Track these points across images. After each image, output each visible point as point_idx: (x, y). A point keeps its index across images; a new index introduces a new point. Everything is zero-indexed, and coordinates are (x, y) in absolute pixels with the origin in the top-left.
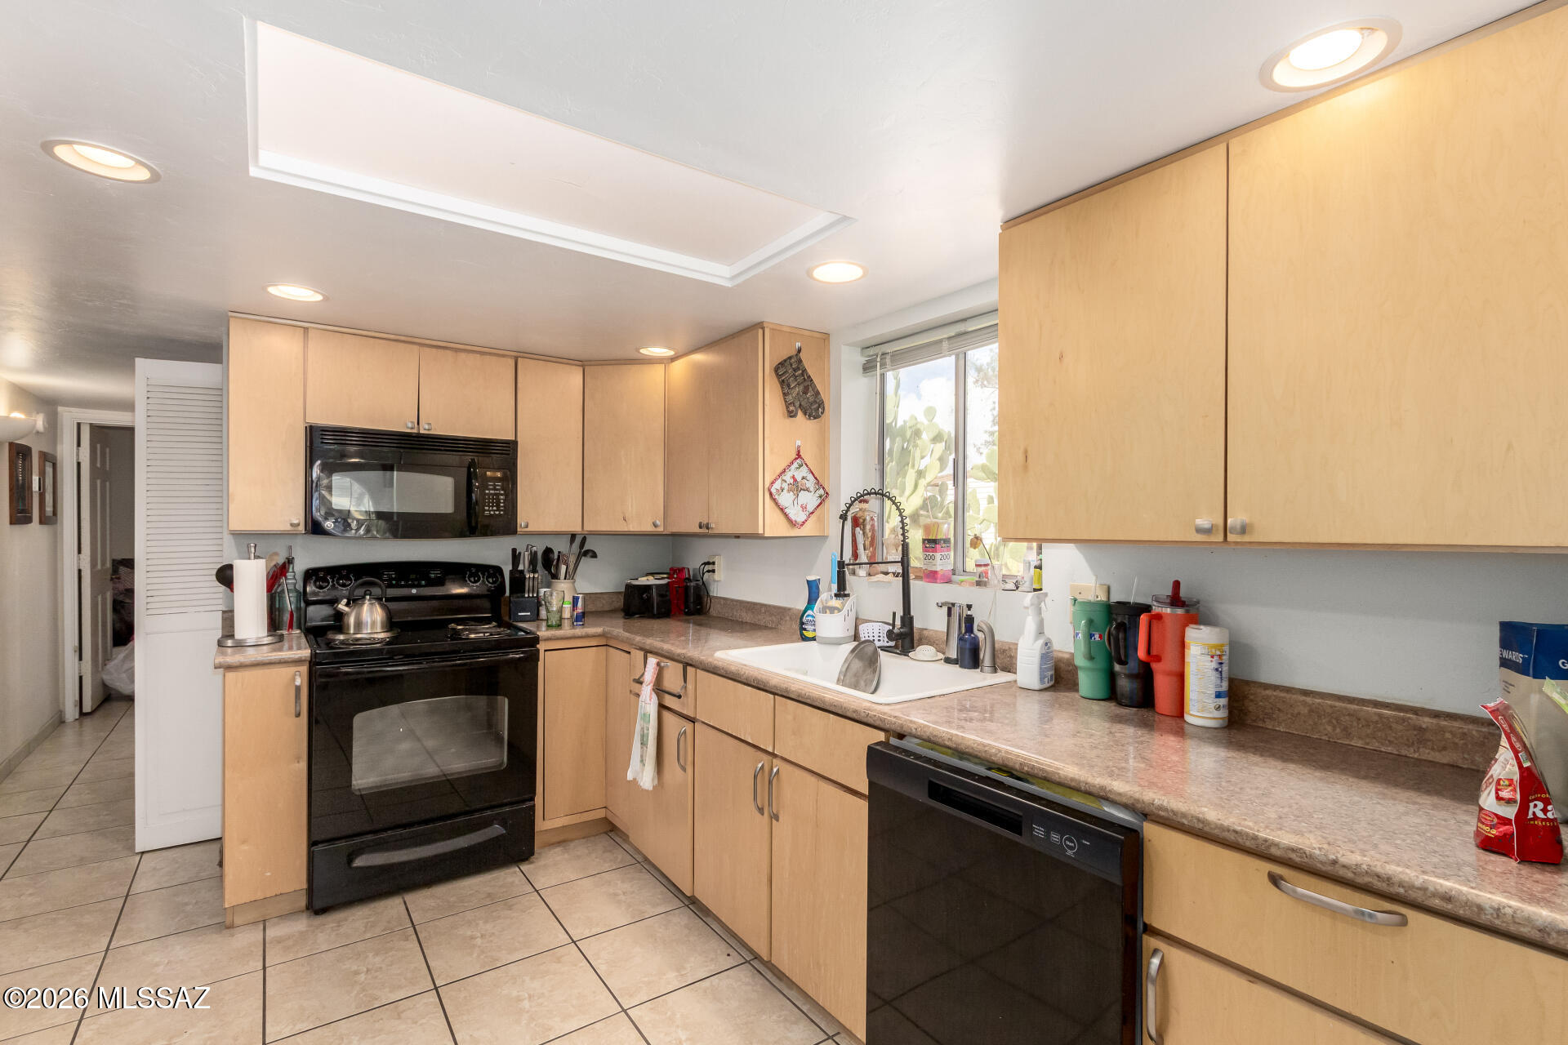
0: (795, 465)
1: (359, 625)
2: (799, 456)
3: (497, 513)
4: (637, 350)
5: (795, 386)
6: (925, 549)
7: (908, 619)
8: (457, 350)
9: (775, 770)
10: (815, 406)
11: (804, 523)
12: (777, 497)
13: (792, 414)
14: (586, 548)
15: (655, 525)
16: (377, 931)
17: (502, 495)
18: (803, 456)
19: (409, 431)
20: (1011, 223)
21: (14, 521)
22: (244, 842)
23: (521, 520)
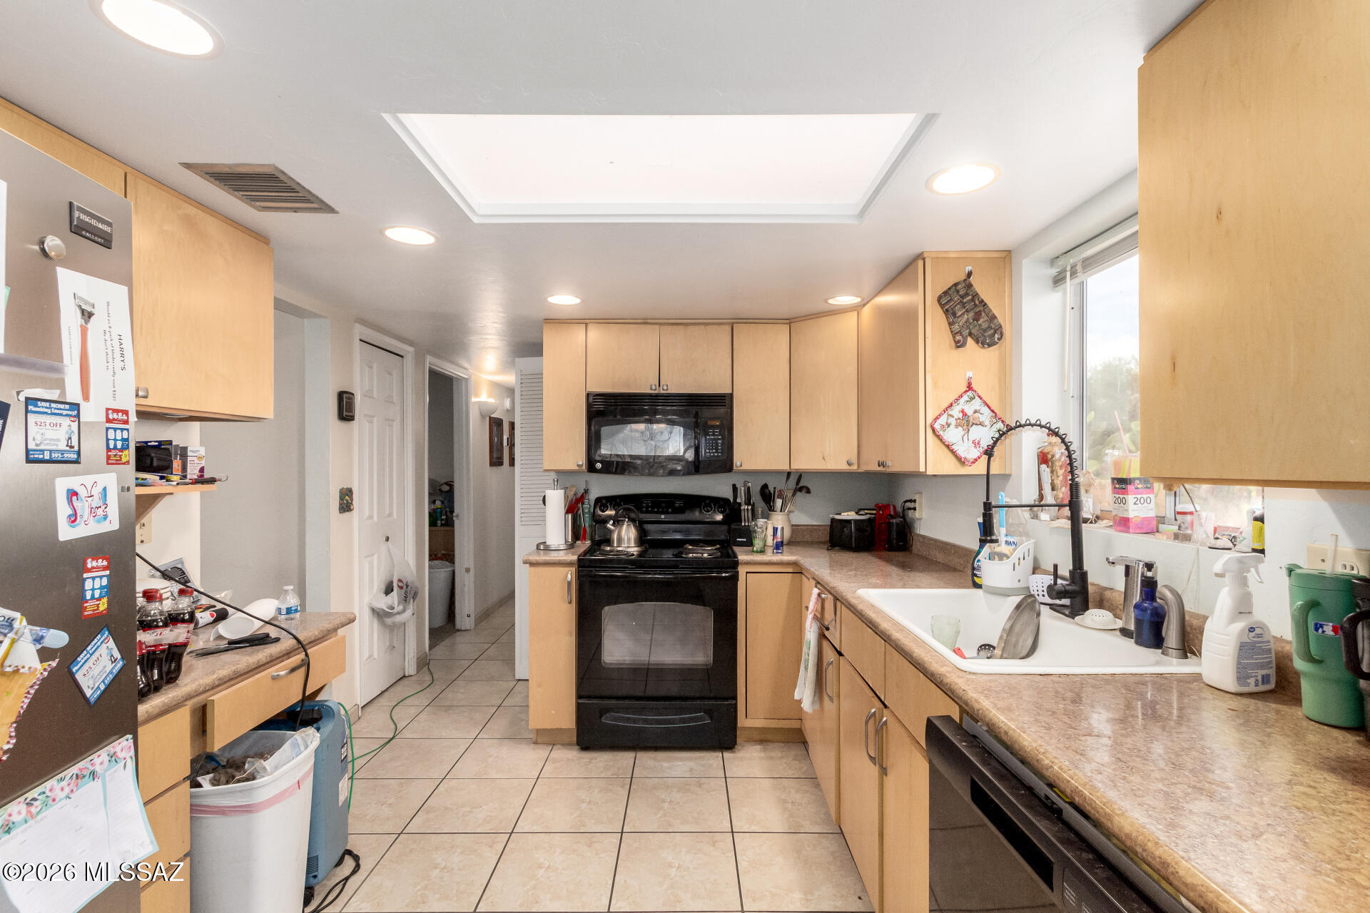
0: (965, 398)
1: (620, 540)
2: (970, 387)
3: (716, 454)
4: (826, 301)
5: (963, 314)
6: (1115, 490)
7: (1079, 574)
8: (686, 324)
9: (885, 719)
10: (991, 332)
11: (976, 460)
12: (941, 433)
13: (959, 345)
14: (801, 485)
15: (849, 464)
16: (609, 774)
17: (720, 439)
18: (975, 388)
19: (652, 392)
20: (1154, 48)
21: (492, 464)
22: (539, 686)
23: (737, 461)
